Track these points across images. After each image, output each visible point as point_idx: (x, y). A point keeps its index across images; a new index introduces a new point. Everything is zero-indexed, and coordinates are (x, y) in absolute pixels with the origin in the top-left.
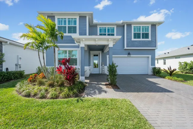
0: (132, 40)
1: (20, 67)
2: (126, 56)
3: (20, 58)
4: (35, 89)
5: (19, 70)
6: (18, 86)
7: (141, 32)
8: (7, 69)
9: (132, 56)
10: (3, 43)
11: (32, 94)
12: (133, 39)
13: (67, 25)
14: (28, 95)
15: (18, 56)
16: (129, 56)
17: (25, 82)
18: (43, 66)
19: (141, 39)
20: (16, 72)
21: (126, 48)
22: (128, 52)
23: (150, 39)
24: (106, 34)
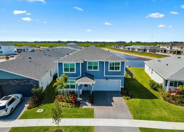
0: (109, 71)
2: (105, 80)
7: (115, 66)
13: (69, 68)
15: (42, 82)
16: (107, 80)
19: (114, 71)
21: (104, 76)
22: (106, 78)
23: (120, 70)
24: (92, 66)
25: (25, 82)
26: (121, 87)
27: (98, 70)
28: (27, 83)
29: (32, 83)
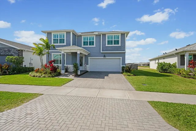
1: (32, 65)
2: (103, 58)
3: (32, 59)
4: (38, 74)
5: (31, 66)
6: (30, 73)
7: (113, 40)
8: (25, 66)
9: (107, 58)
10: (23, 51)
11: (36, 76)
12: (107, 45)
13: (59, 38)
14: (34, 76)
15: (31, 58)
16: (105, 58)
17: (34, 72)
18: (43, 64)
19: (113, 45)
20: (30, 67)
21: (101, 52)
22: (103, 55)
23: (120, 45)
24: (88, 42)
25: (5, 51)
26: (122, 66)
27: (94, 46)
28: (8, 53)
29: (13, 53)
